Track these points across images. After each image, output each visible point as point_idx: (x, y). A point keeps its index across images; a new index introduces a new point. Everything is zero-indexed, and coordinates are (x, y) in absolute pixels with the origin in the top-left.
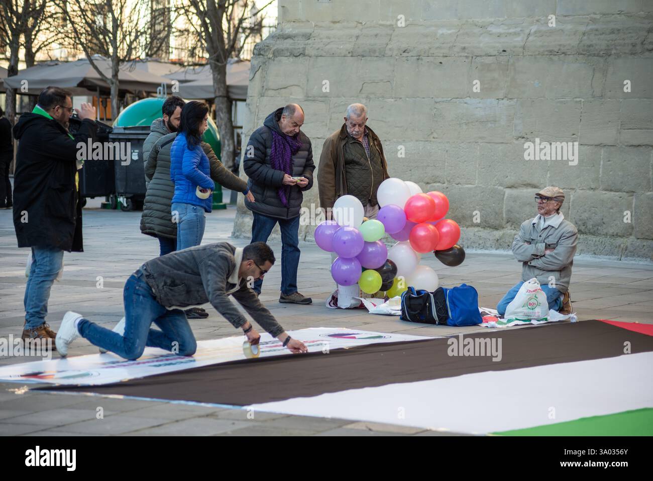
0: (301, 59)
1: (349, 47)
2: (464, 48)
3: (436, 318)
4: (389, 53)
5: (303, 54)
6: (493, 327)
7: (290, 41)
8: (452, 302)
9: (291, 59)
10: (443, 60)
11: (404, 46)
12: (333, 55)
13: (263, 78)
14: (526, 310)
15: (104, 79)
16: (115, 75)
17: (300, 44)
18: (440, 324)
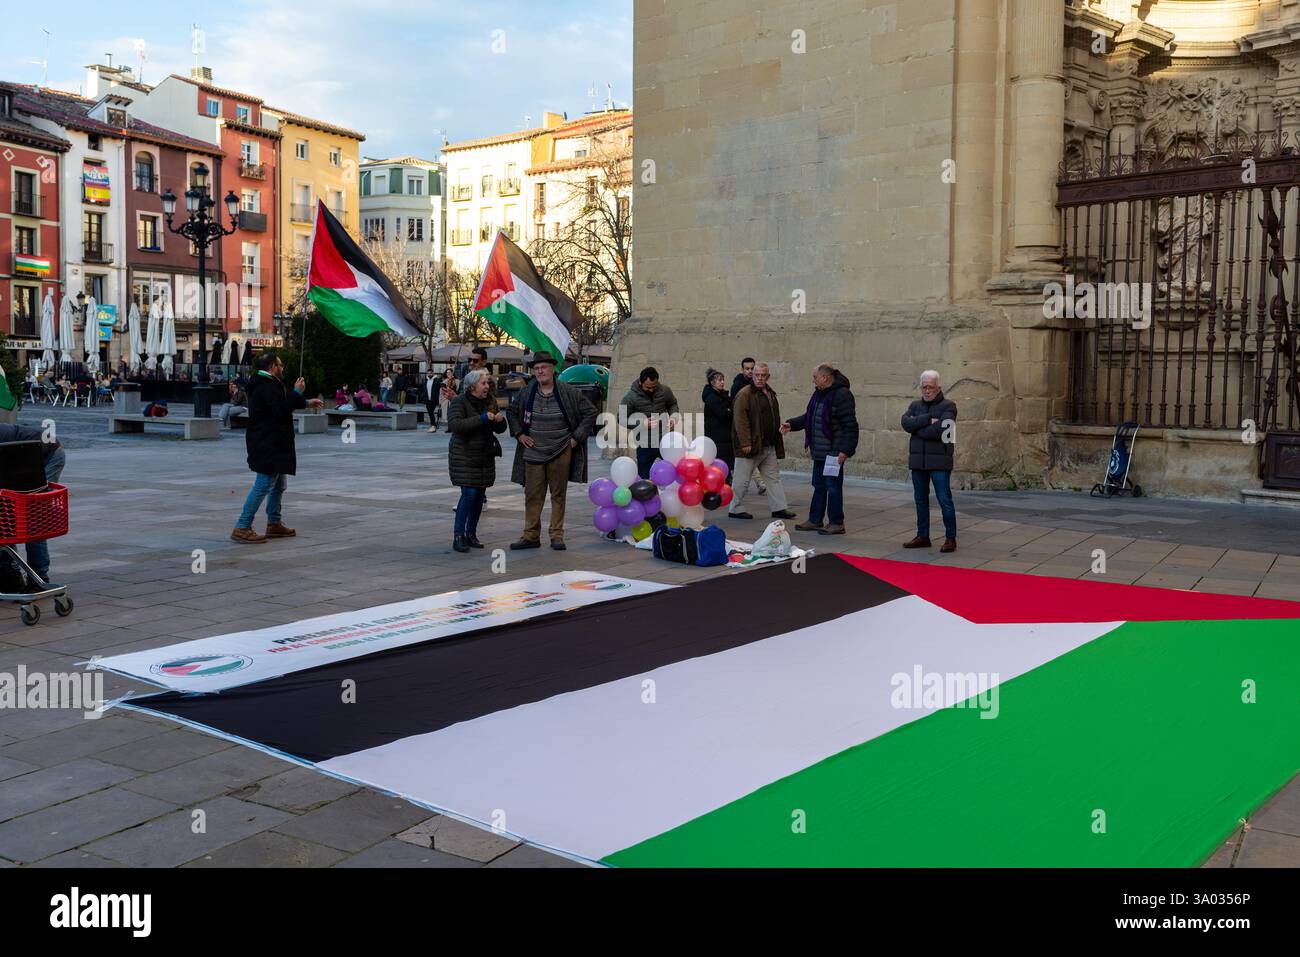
0: (645, 335)
1: (677, 326)
2: (755, 326)
3: (686, 558)
4: (703, 330)
5: (646, 332)
6: (736, 568)
7: (638, 323)
8: (701, 545)
9: (639, 335)
10: (740, 335)
11: (714, 325)
12: (666, 332)
13: (621, 349)
14: (769, 548)
15: (574, 355)
16: (580, 353)
17: (645, 324)
18: (689, 564)
